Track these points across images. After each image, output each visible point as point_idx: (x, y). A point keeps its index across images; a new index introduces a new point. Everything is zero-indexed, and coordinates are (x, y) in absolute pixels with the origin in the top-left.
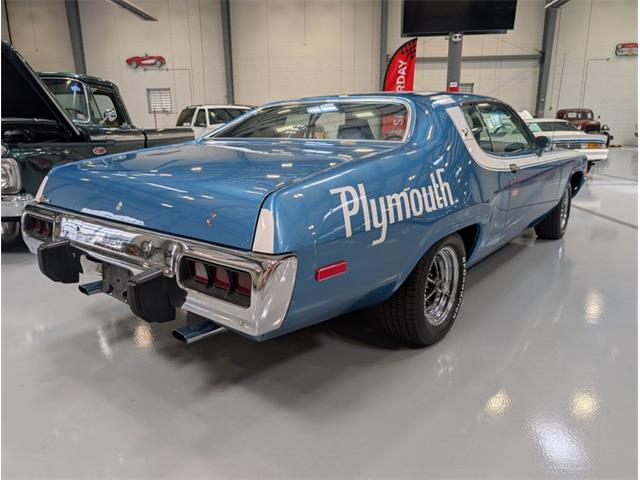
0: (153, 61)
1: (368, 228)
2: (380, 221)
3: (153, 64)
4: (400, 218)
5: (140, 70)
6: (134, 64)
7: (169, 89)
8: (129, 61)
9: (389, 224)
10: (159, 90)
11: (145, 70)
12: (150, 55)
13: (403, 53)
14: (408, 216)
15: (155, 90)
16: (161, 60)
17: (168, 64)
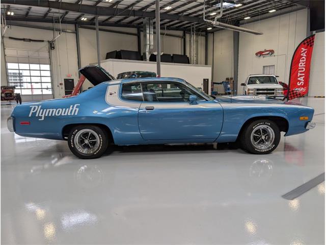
0: (268, 52)
1: (37, 115)
2: (42, 114)
3: (268, 54)
4: (50, 115)
5: (262, 57)
6: (259, 55)
7: (274, 66)
8: (257, 54)
9: (45, 116)
10: (270, 66)
11: (264, 57)
12: (267, 50)
13: (304, 44)
14: (53, 115)
15: (267, 66)
16: (272, 52)
17: (275, 53)
